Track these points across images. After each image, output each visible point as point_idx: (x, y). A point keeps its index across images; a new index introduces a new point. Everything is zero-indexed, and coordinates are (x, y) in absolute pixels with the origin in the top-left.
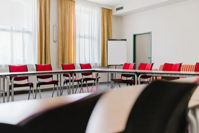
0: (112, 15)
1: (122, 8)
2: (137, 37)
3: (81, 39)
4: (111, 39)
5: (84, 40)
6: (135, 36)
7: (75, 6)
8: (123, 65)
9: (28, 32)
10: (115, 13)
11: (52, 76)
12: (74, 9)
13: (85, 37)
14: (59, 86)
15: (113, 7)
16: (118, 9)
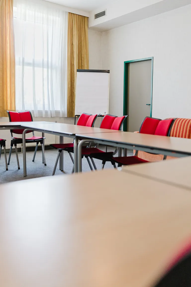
0: (89, 27)
1: (103, 14)
2: (131, 67)
3: (26, 68)
4: (86, 69)
5: (34, 69)
7: (14, 8)
8: (103, 116)
10: (94, 23)
12: (11, 12)
13: (34, 65)
15: (89, 12)
16: (97, 16)
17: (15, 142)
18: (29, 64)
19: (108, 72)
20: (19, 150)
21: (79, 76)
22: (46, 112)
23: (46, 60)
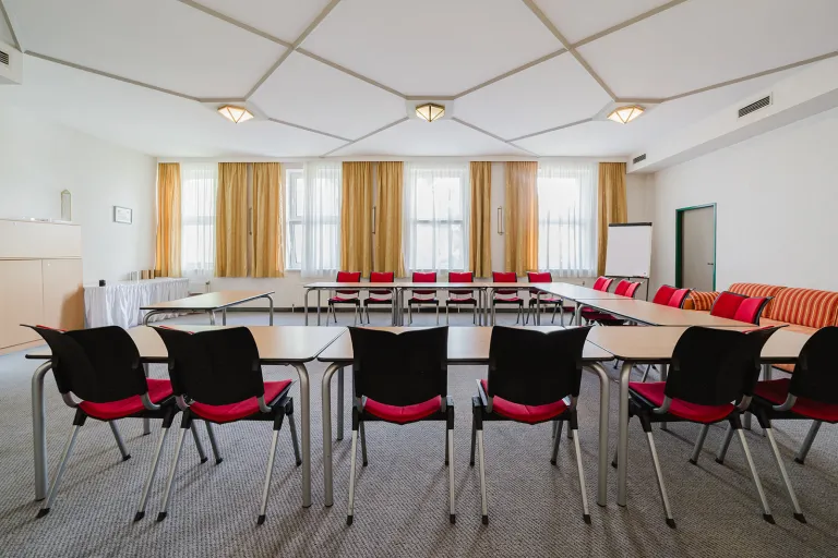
0: (627, 173)
1: (643, 157)
2: (687, 216)
5: (559, 227)
6: (680, 214)
9: (457, 222)
10: (633, 168)
11: (472, 292)
13: (559, 223)
14: (478, 306)
15: (627, 157)
16: (636, 160)
17: (533, 302)
18: (554, 223)
19: (650, 224)
20: (535, 311)
21: (611, 230)
22: (572, 271)
23: (572, 215)
